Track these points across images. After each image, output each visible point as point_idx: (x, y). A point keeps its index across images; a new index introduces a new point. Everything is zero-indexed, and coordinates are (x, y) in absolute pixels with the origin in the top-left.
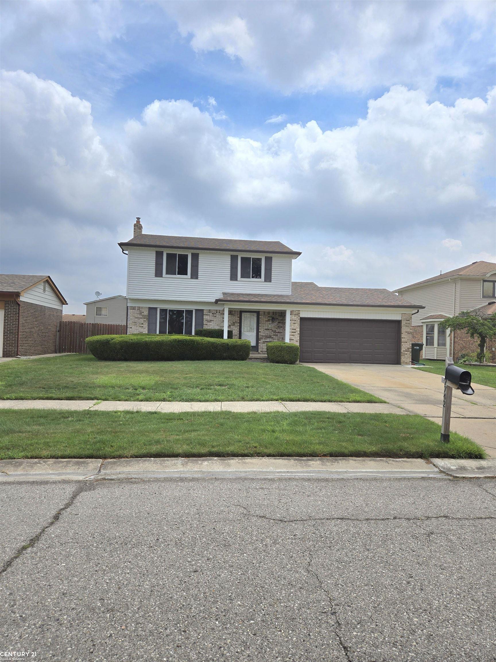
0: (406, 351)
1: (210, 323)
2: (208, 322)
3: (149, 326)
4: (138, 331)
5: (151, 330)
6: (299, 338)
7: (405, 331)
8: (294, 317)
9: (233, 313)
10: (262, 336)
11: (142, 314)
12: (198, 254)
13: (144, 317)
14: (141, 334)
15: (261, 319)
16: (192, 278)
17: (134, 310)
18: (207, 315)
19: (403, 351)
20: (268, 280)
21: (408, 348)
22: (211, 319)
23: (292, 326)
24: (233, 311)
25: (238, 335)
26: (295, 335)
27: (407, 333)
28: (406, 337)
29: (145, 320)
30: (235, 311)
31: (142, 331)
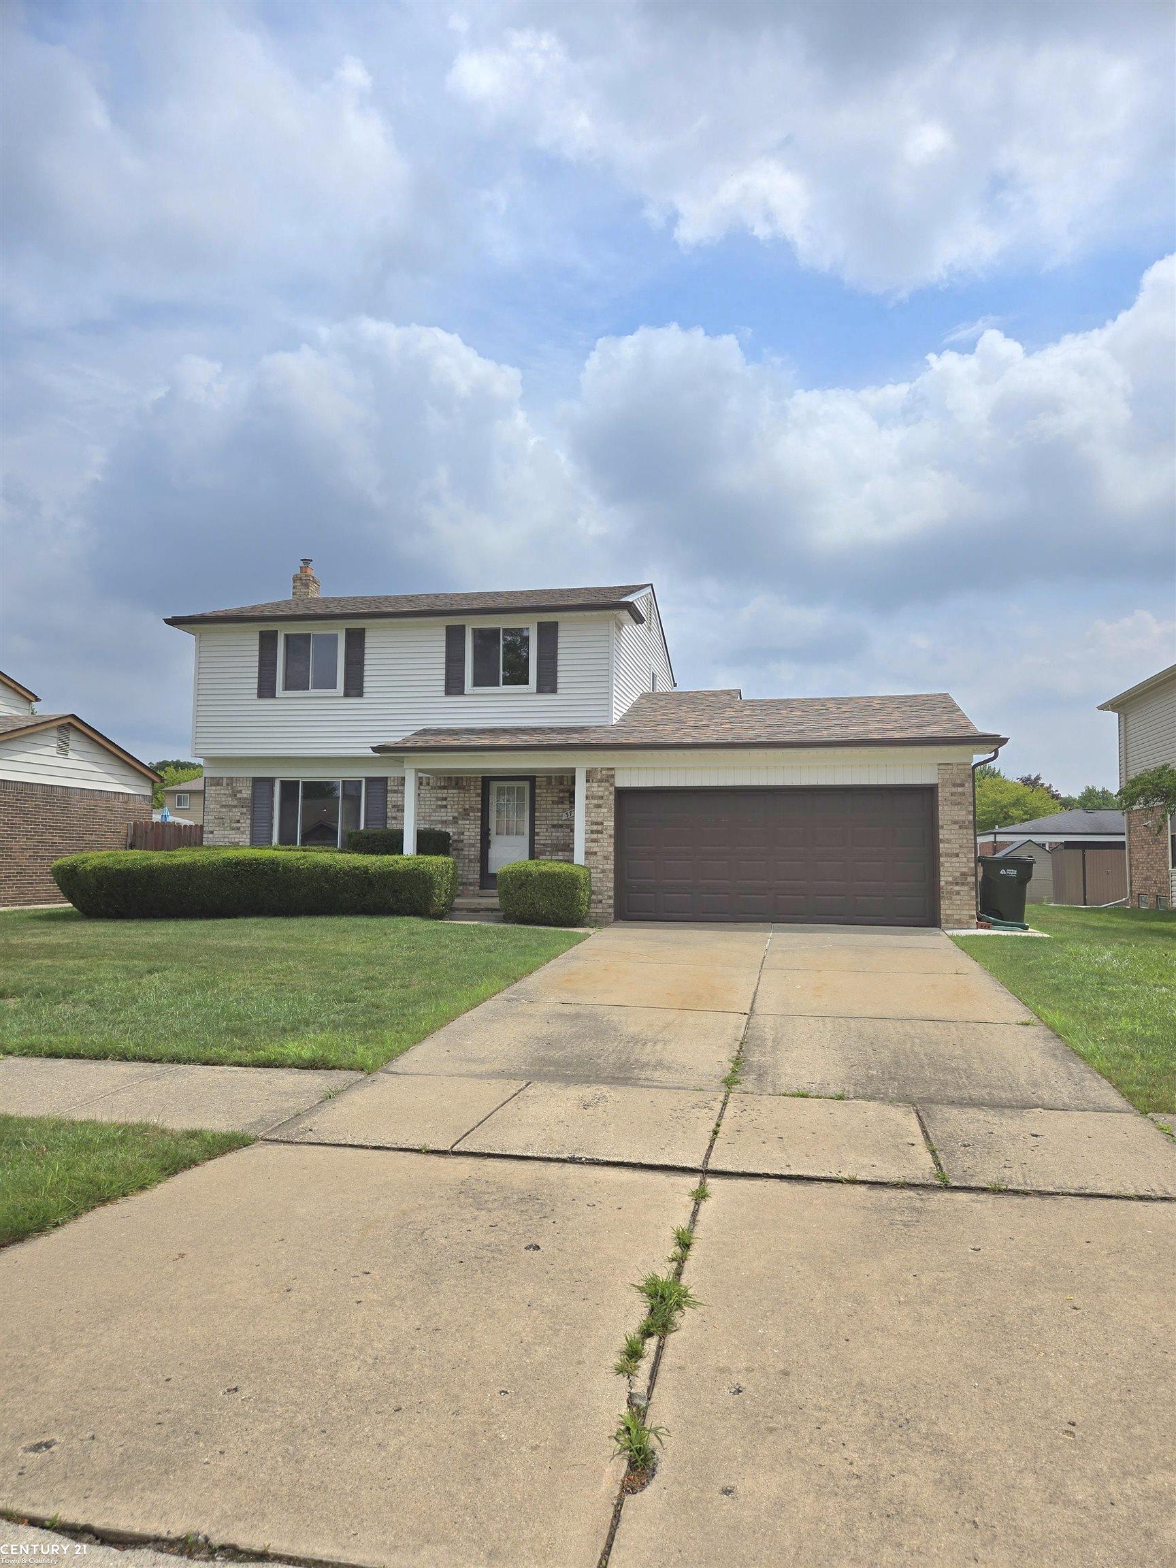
0: (957, 884)
2: (398, 811)
3: (252, 826)
4: (226, 840)
5: (259, 838)
6: (611, 849)
7: (950, 818)
8: (595, 789)
9: (465, 783)
10: (544, 845)
11: (239, 796)
12: (365, 631)
13: (242, 803)
14: (236, 845)
15: (539, 799)
16: (348, 694)
17: (219, 788)
18: (396, 792)
19: (947, 883)
20: (548, 688)
21: (963, 874)
23: (593, 814)
24: (464, 779)
25: (479, 845)
26: (602, 841)
27: (957, 827)
28: (956, 837)
29: (244, 810)
30: (470, 777)
31: (237, 840)
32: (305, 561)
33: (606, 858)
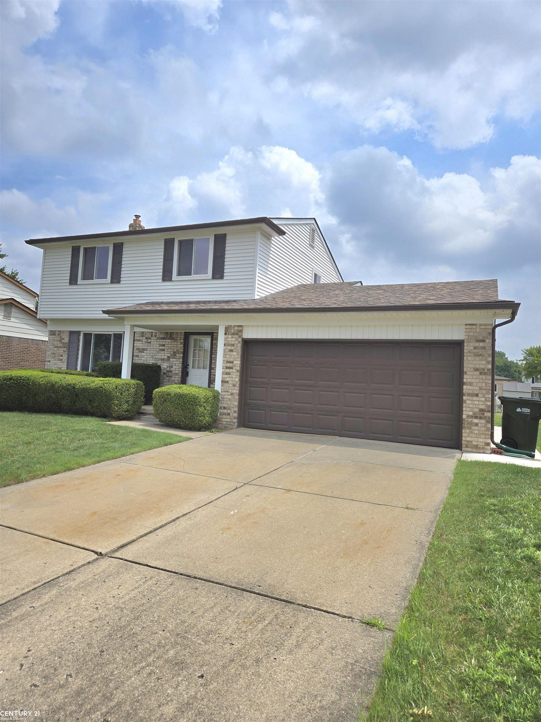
0: (476, 417)
1: (143, 354)
2: (139, 352)
3: (68, 357)
4: (56, 366)
5: (71, 365)
7: (472, 366)
8: (230, 339)
11: (63, 341)
12: (123, 241)
13: (64, 345)
15: (215, 346)
16: (113, 282)
17: (54, 336)
19: (468, 416)
20: (219, 276)
21: (481, 410)
22: (144, 347)
23: (228, 356)
25: (180, 374)
26: (232, 374)
27: (478, 373)
28: (477, 381)
29: (65, 349)
30: (178, 332)
31: (60, 366)
32: (137, 217)
33: (234, 385)
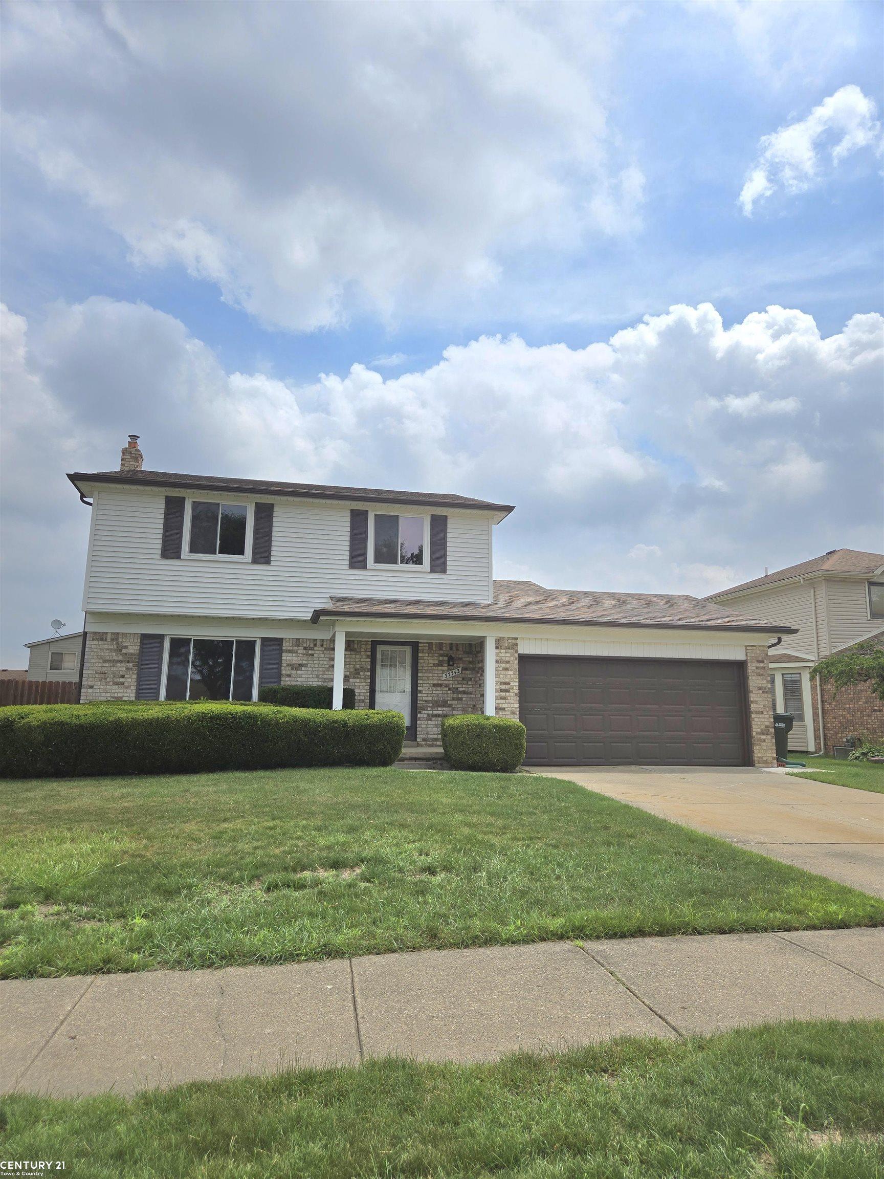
0: (763, 734)
1: (299, 672)
2: (292, 669)
3: (139, 681)
4: (108, 695)
5: (146, 692)
6: (517, 705)
7: (756, 685)
8: (503, 655)
9: (356, 646)
10: (426, 701)
11: (124, 651)
12: (272, 505)
13: (128, 658)
14: (118, 700)
15: (422, 661)
16: (255, 561)
17: (101, 642)
18: (290, 651)
19: (757, 733)
20: (439, 569)
21: (767, 727)
22: (301, 662)
23: (501, 676)
24: (356, 642)
25: (368, 701)
26: (509, 698)
27: (760, 692)
28: (760, 699)
29: (131, 665)
30: (361, 641)
31: (120, 695)
32: (134, 437)
33: (513, 713)
